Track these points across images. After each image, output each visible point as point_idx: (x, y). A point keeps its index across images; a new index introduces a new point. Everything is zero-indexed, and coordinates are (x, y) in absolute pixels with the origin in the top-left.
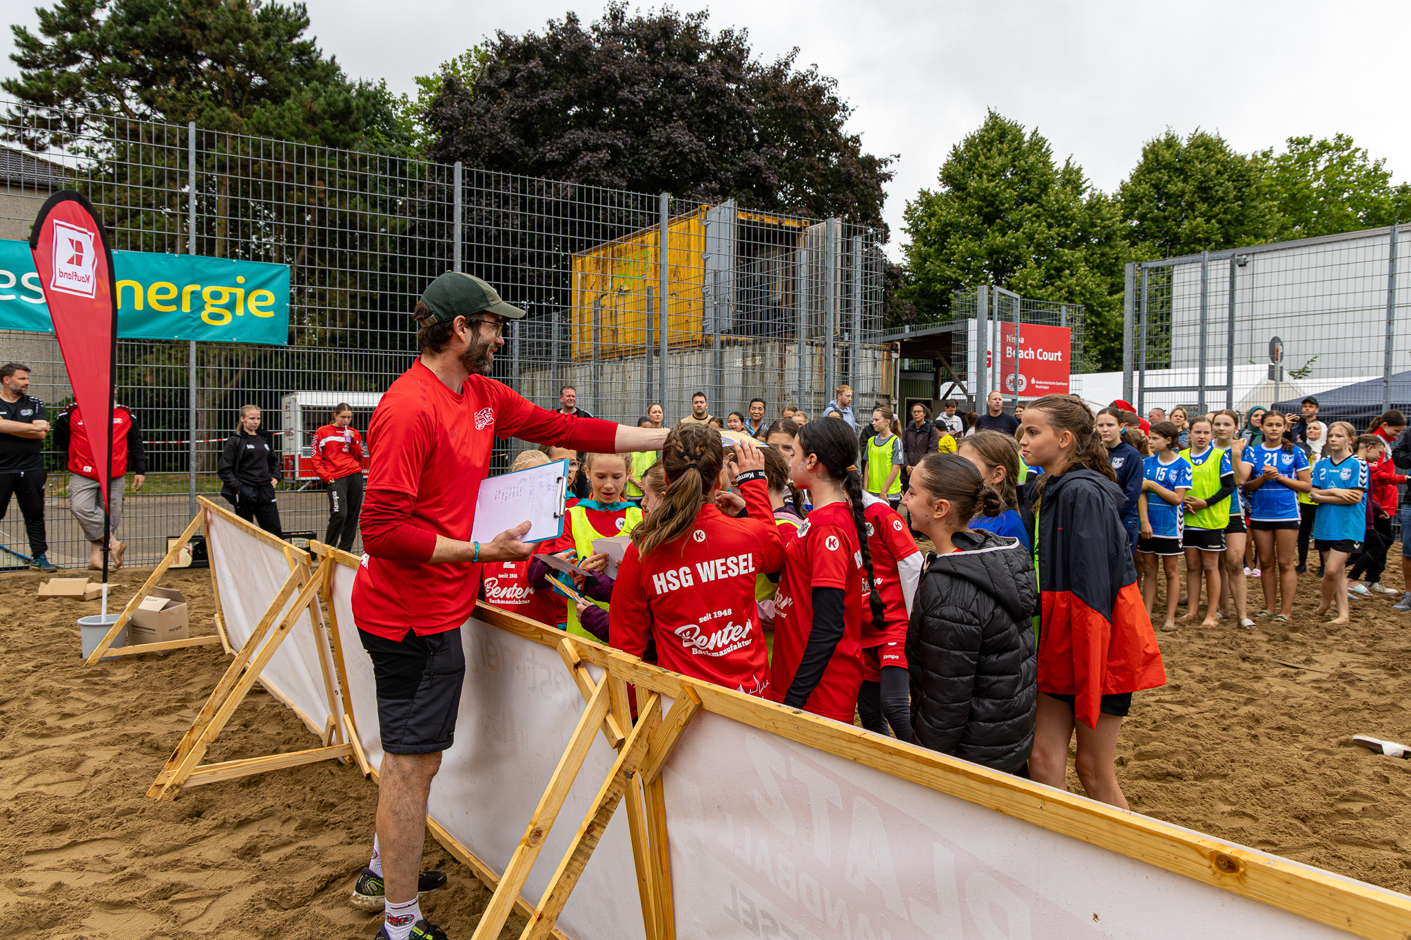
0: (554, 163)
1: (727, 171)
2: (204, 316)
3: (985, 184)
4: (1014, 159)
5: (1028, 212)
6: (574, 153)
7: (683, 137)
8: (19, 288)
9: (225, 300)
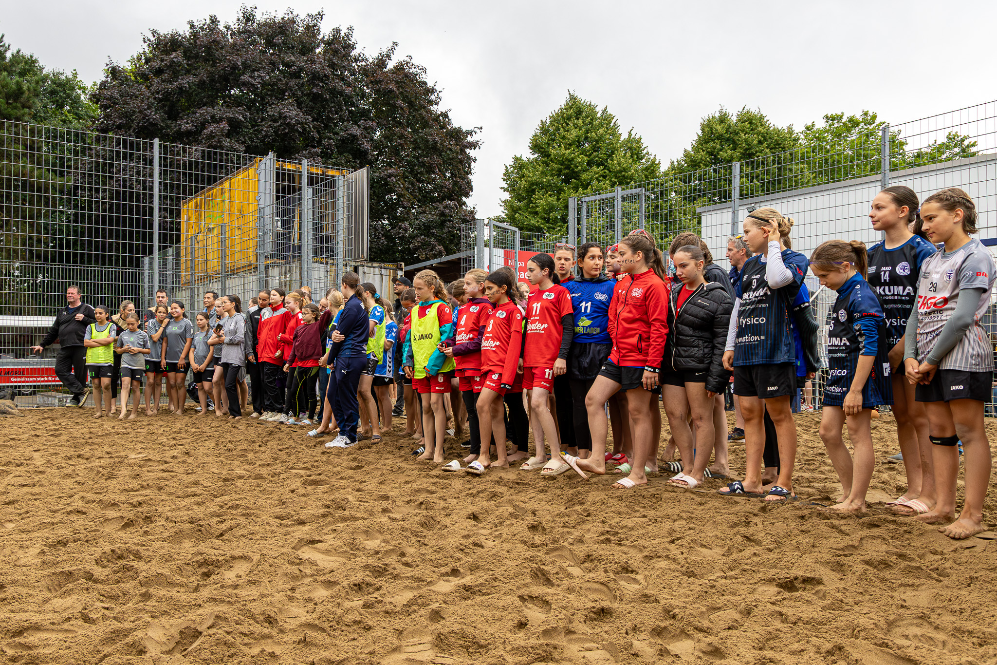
0: (188, 133)
1: (330, 139)
3: (563, 151)
4: (587, 131)
5: (596, 173)
6: (204, 125)
7: (293, 112)
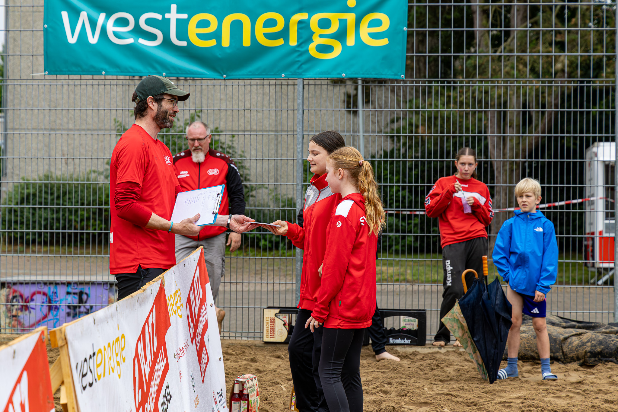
2: (312, 48)
8: (138, 31)
9: (334, 28)
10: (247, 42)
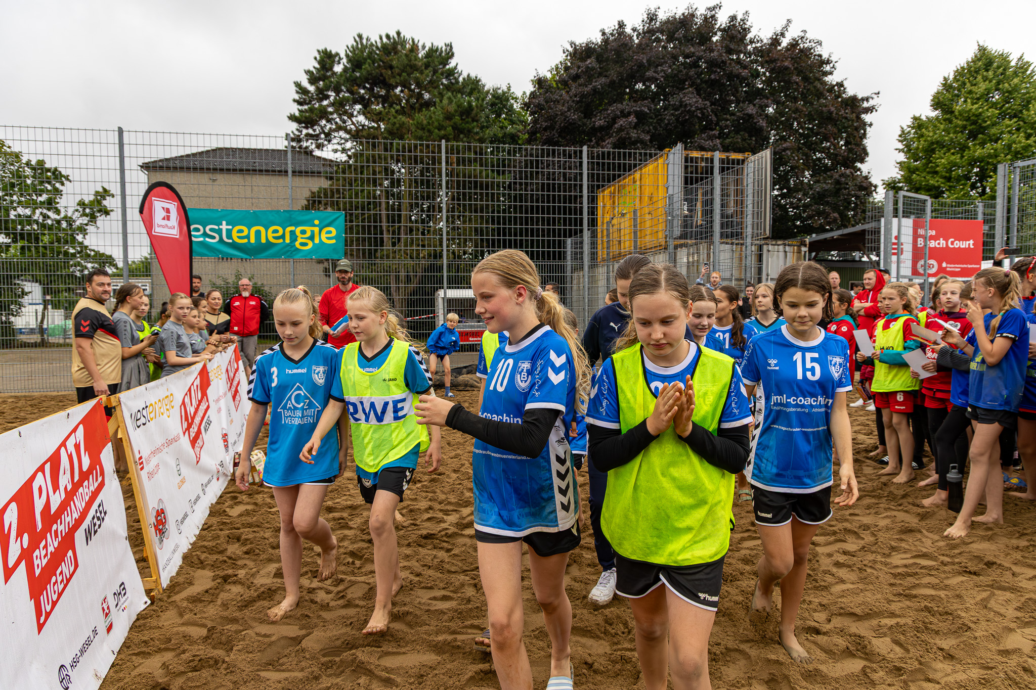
2: (297, 244)
3: (969, 106)
4: (998, 83)
7: (691, 99)
8: (205, 234)
9: (308, 234)
10: (263, 241)
